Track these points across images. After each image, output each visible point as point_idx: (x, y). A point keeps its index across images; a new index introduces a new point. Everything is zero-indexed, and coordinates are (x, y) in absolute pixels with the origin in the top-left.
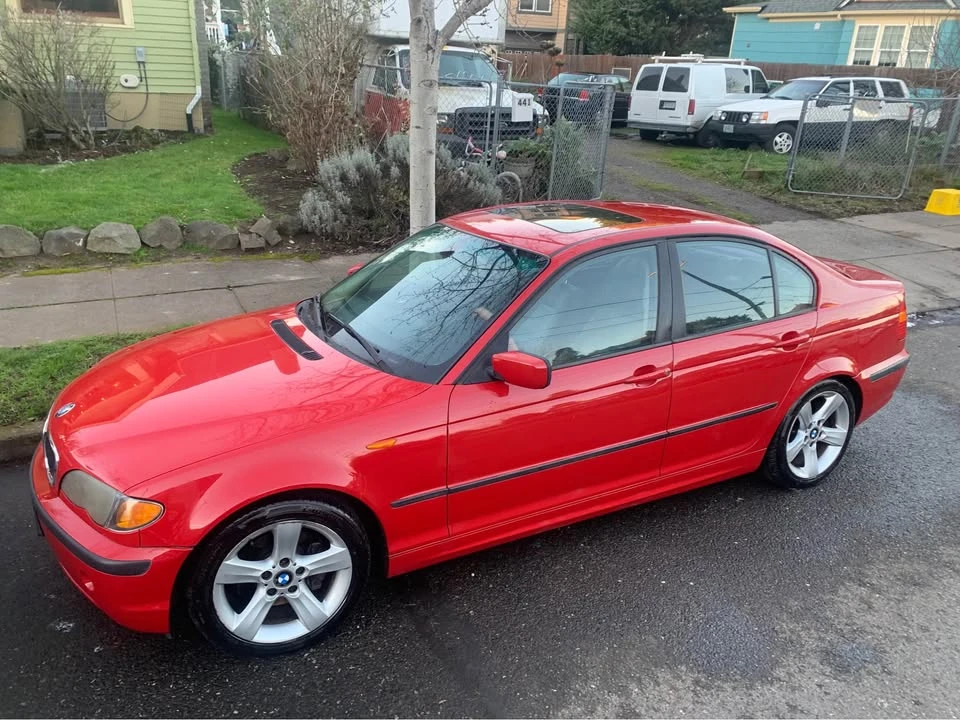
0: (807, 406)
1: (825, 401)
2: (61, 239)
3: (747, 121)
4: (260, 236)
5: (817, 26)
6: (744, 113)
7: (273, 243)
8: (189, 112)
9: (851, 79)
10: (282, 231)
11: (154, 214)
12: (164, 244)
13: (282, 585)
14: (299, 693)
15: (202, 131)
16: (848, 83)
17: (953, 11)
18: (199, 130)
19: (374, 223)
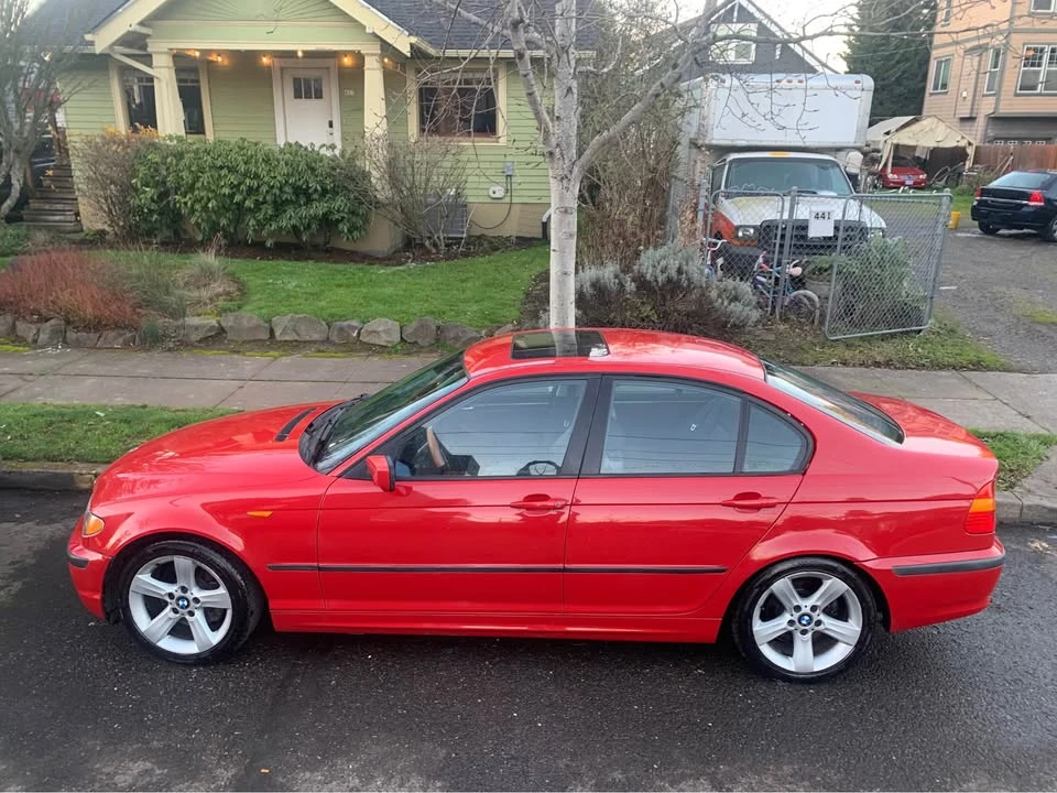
0: (783, 583)
1: (822, 583)
2: (341, 329)
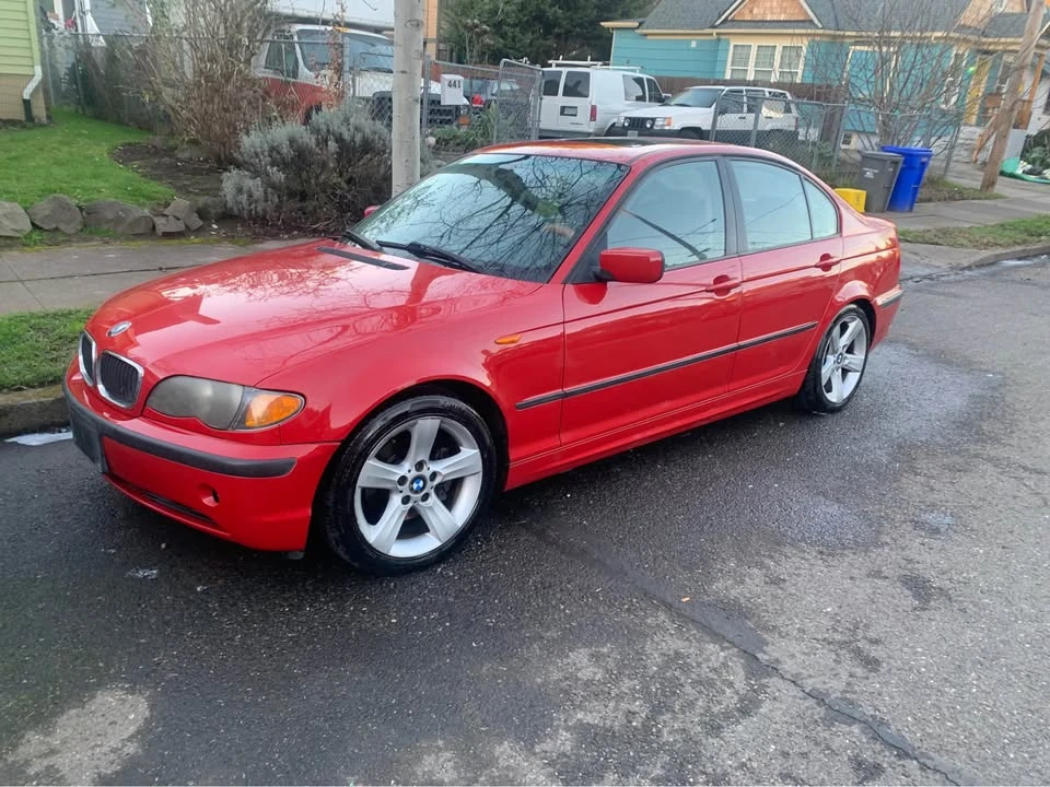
0: (837, 330)
1: (848, 327)
3: (652, 127)
4: (178, 219)
5: (694, 44)
6: (648, 119)
7: (194, 228)
8: (26, 97)
9: (744, 88)
10: (202, 213)
11: (40, 193)
12: (62, 227)
13: (416, 492)
14: (451, 599)
15: (44, 120)
16: (741, 91)
17: (821, 31)
18: (40, 120)
19: (310, 205)
